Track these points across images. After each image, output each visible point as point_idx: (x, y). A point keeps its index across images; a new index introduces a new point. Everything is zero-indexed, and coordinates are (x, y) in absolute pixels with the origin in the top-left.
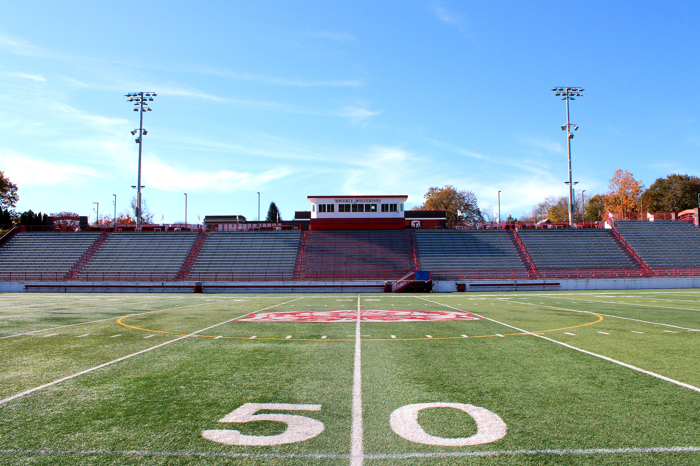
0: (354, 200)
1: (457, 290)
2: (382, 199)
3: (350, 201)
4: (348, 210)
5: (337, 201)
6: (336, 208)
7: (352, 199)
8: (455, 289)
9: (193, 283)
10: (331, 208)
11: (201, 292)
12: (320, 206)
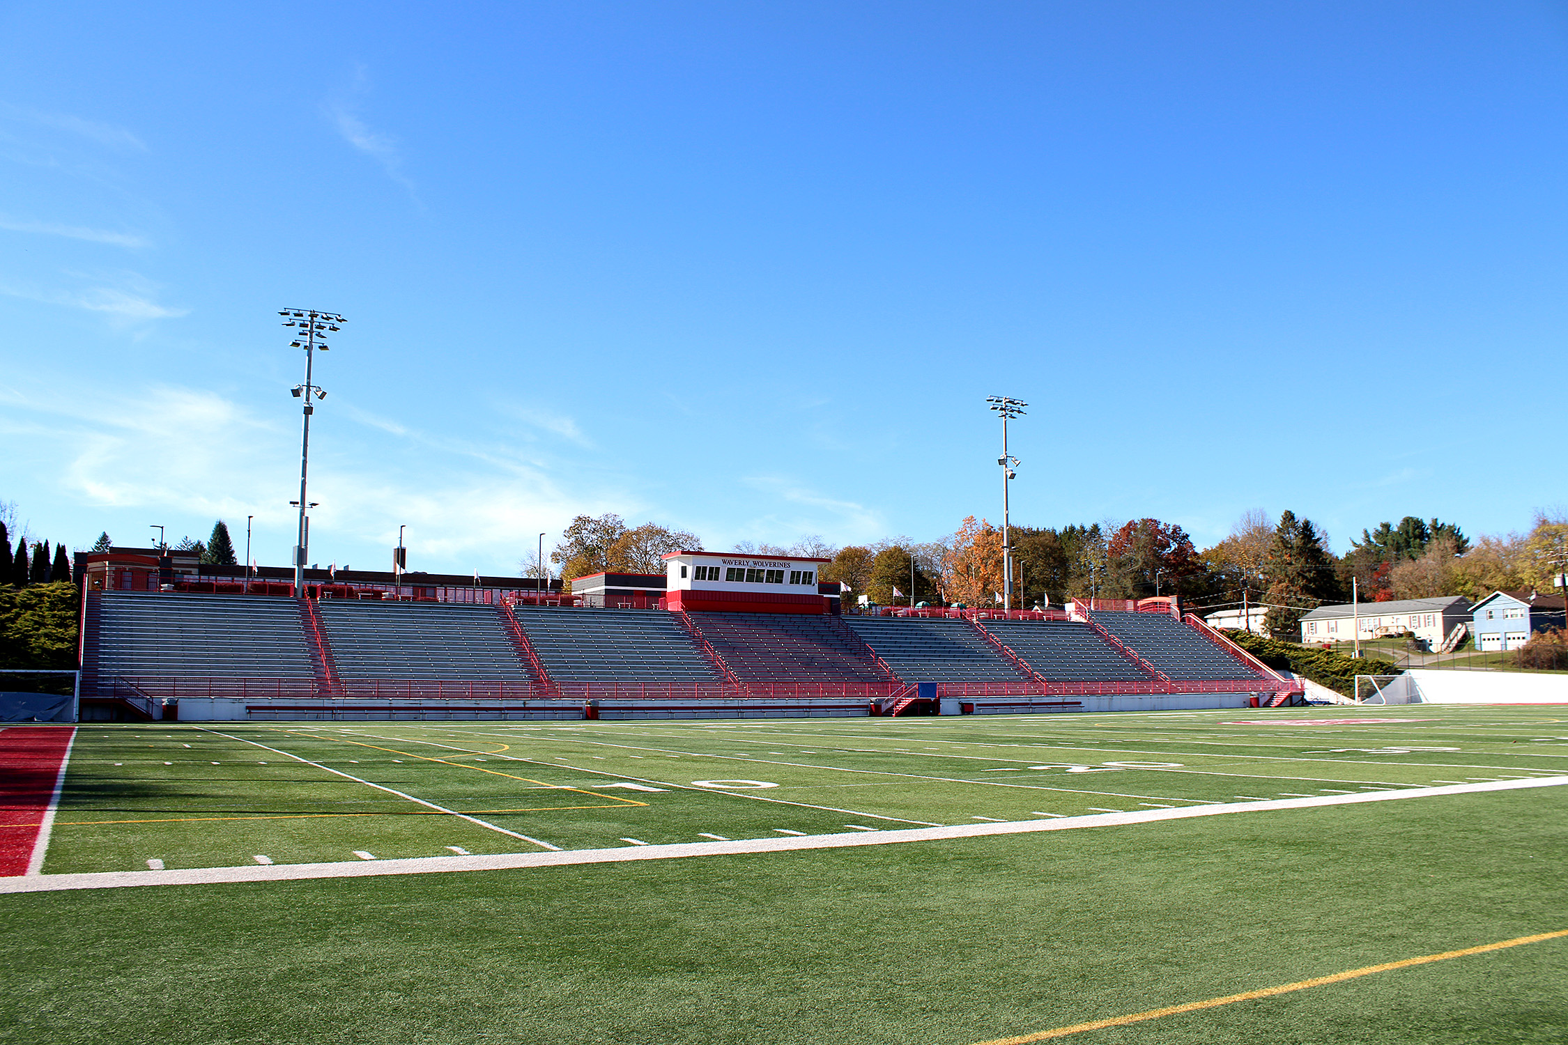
0: (751, 561)
1: (960, 713)
2: (792, 563)
3: (745, 563)
4: (740, 578)
5: (724, 562)
6: (723, 574)
7: (748, 560)
8: (958, 710)
9: (584, 703)
10: (714, 574)
11: (597, 719)
12: (698, 568)
